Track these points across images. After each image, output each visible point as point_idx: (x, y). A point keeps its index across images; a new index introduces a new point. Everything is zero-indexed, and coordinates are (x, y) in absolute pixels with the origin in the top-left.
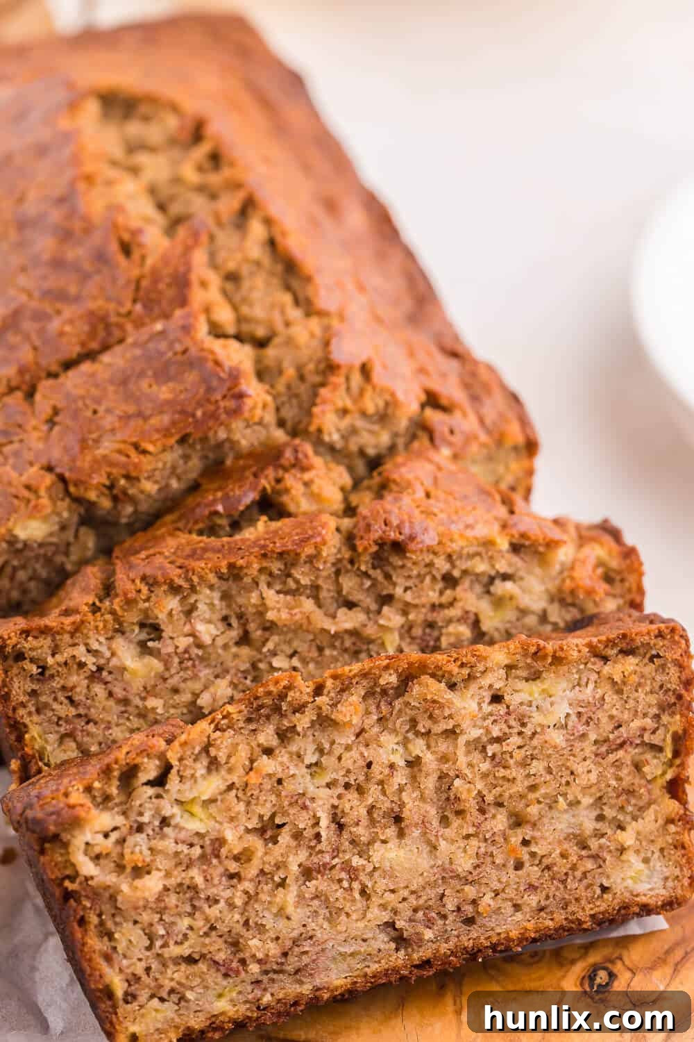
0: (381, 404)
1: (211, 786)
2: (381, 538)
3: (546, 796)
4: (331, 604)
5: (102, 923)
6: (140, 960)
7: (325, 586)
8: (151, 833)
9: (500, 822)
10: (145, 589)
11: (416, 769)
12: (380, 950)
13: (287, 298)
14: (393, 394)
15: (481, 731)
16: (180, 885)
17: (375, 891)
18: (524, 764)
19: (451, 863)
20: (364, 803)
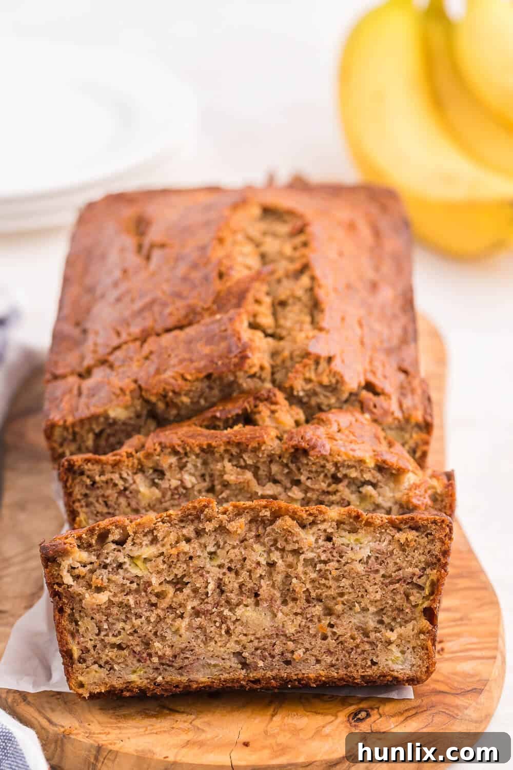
0: (334, 381)
1: (149, 551)
2: (296, 445)
3: (348, 601)
4: (265, 479)
5: (72, 615)
6: (91, 640)
7: (262, 468)
8: (111, 570)
9: (318, 610)
10: (159, 449)
11: (272, 569)
12: (231, 667)
13: (308, 319)
14: (342, 377)
15: (315, 555)
16: (122, 603)
17: (234, 632)
18: (337, 579)
19: (283, 627)
20: (237, 581)
